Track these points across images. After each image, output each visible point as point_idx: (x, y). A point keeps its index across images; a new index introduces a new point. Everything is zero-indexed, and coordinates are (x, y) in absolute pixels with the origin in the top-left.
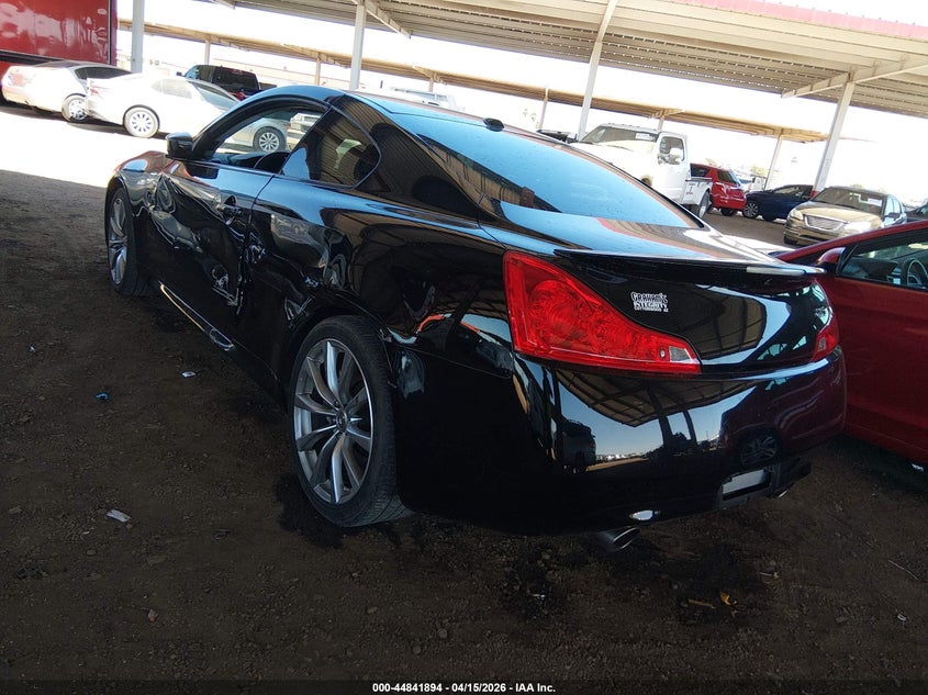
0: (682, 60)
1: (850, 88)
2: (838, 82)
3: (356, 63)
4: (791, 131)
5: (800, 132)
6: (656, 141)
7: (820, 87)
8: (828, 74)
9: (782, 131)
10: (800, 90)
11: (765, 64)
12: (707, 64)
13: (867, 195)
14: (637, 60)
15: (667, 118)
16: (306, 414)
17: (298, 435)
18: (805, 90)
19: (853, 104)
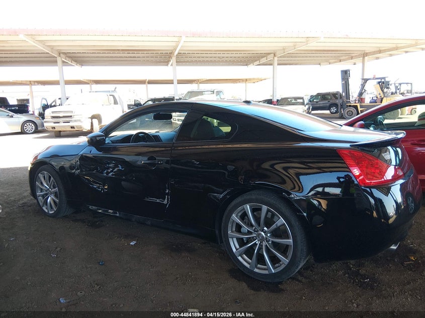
0: (207, 59)
1: (276, 59)
2: (270, 57)
3: (62, 83)
4: (250, 79)
5: (254, 79)
6: (214, 93)
7: (263, 60)
8: (265, 55)
9: (246, 80)
10: (255, 63)
11: (240, 55)
12: (217, 59)
13: (296, 99)
14: (187, 62)
15: (200, 83)
16: (235, 240)
17: (234, 250)
18: (257, 63)
19: (278, 64)
